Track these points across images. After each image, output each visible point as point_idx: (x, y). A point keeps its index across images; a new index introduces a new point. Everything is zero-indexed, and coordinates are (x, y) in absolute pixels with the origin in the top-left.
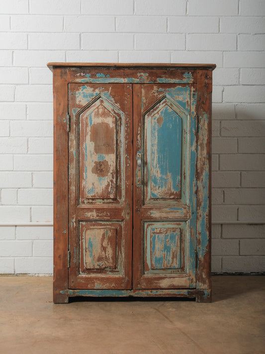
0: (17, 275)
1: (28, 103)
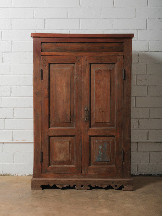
0: (4, 175)
1: (11, 64)
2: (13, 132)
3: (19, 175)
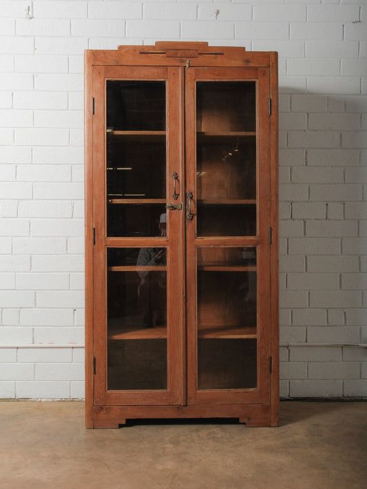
0: (18, 400)
1: (32, 219)
2: (33, 329)
3: (43, 400)
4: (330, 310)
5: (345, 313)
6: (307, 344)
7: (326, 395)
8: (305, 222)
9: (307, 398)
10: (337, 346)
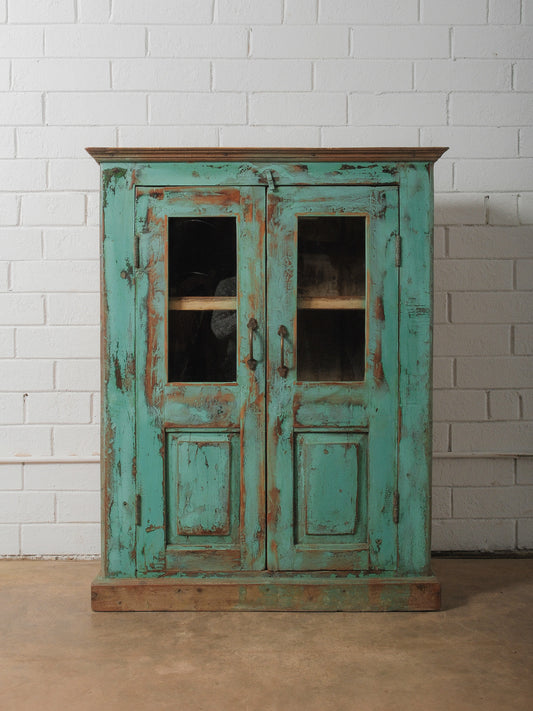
4: (492, 392)
5: (520, 398)
6: (452, 454)
7: (485, 547)
8: (447, 229)
9: (451, 551)
10: (505, 458)
